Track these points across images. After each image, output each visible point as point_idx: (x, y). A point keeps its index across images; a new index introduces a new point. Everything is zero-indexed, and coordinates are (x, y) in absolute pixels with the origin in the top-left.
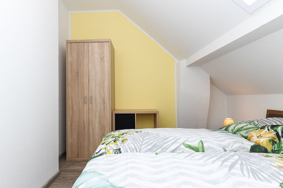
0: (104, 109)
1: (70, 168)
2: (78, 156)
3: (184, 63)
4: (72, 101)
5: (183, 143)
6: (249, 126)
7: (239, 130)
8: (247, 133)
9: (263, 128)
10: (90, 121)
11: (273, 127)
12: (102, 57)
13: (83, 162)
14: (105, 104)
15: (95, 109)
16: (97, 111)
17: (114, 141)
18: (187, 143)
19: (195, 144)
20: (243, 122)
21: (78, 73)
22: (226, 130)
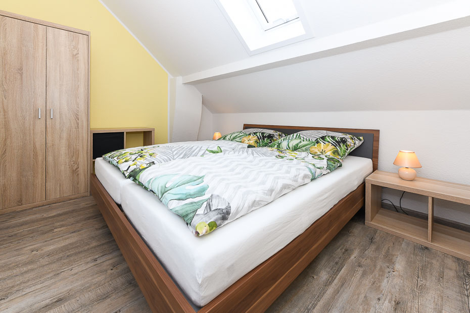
0: (78, 127)
1: (12, 222)
2: (20, 202)
3: (180, 80)
4: (5, 115)
5: (207, 150)
6: (241, 135)
7: (234, 138)
8: (240, 139)
9: (250, 134)
10: (49, 145)
11: (254, 133)
12: (75, 54)
13: (34, 209)
14: (78, 120)
15: (60, 128)
16: (62, 130)
17: (141, 157)
18: (209, 149)
19: (215, 149)
20: (234, 133)
21: (21, 69)
22: (224, 139)
